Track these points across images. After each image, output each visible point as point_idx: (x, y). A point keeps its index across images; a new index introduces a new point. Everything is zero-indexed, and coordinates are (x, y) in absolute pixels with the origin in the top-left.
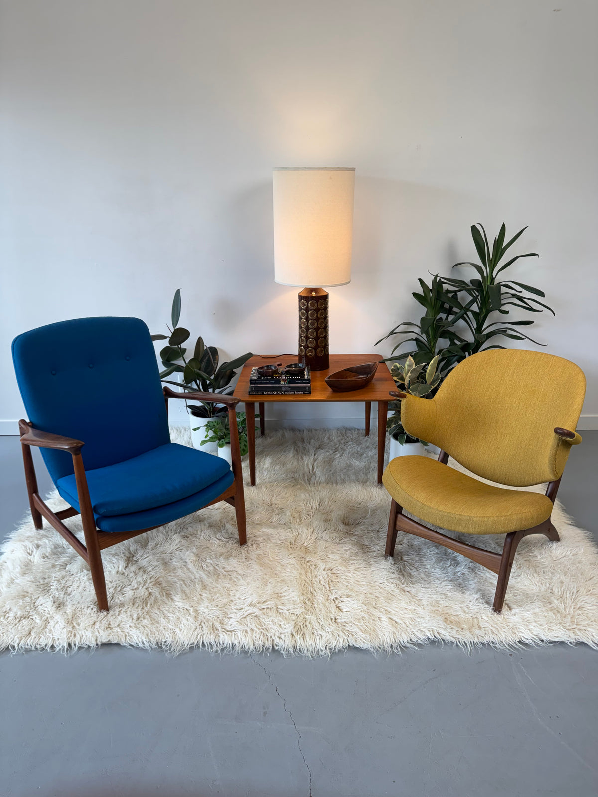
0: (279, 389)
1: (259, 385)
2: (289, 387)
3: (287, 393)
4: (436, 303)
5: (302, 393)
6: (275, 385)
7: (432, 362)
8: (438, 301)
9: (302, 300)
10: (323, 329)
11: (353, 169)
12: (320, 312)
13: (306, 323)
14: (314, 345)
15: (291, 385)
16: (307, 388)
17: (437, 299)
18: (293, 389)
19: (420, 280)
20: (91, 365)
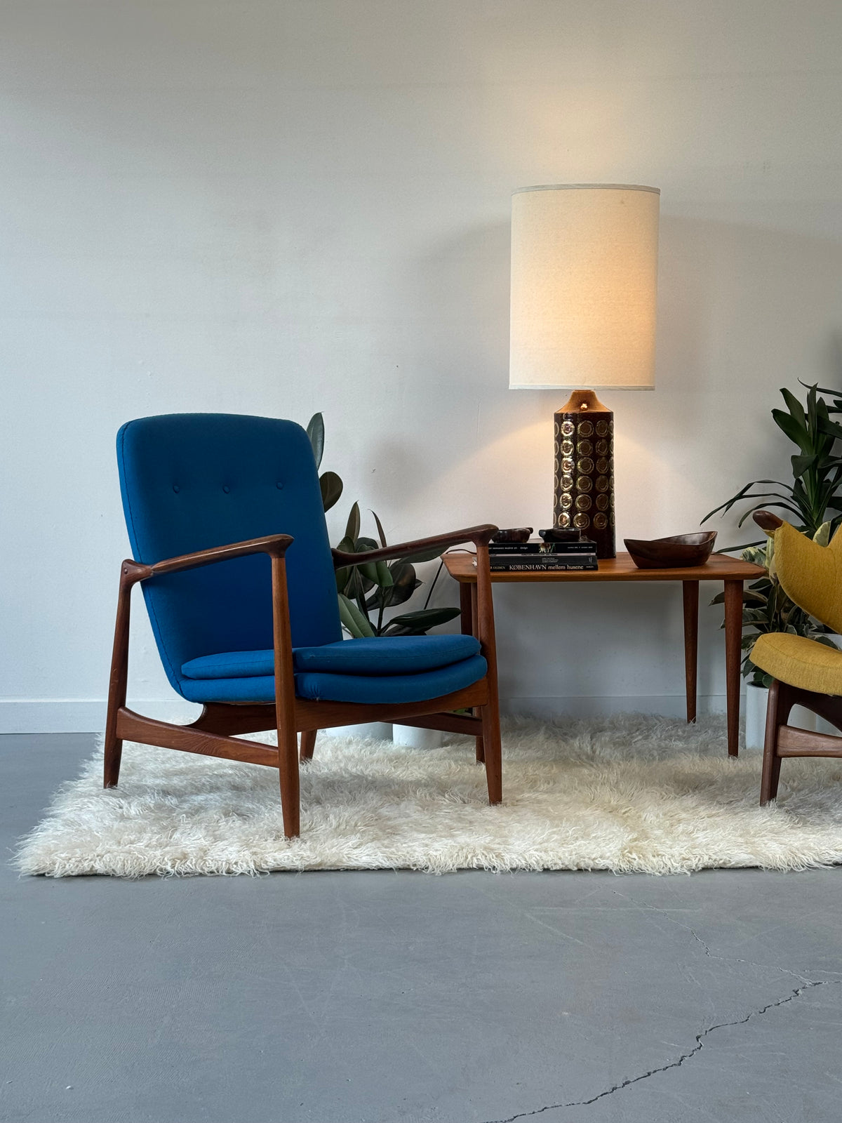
0: (538, 561)
1: (498, 555)
2: (556, 558)
3: (553, 568)
4: (818, 438)
5: (581, 568)
6: (528, 555)
7: (818, 532)
8: (821, 435)
9: (563, 421)
10: (603, 477)
11: (657, 191)
12: (599, 444)
13: (573, 463)
14: (587, 508)
15: (559, 555)
16: (590, 560)
17: (819, 431)
18: (562, 561)
19: (784, 391)
20: (226, 489)
